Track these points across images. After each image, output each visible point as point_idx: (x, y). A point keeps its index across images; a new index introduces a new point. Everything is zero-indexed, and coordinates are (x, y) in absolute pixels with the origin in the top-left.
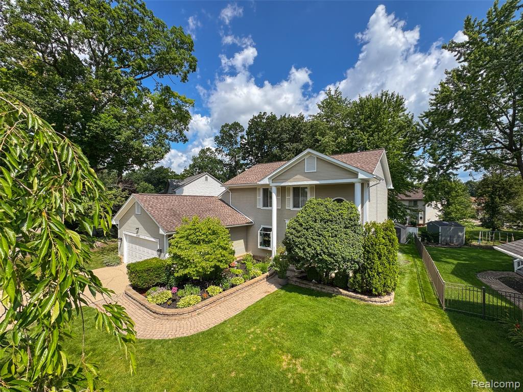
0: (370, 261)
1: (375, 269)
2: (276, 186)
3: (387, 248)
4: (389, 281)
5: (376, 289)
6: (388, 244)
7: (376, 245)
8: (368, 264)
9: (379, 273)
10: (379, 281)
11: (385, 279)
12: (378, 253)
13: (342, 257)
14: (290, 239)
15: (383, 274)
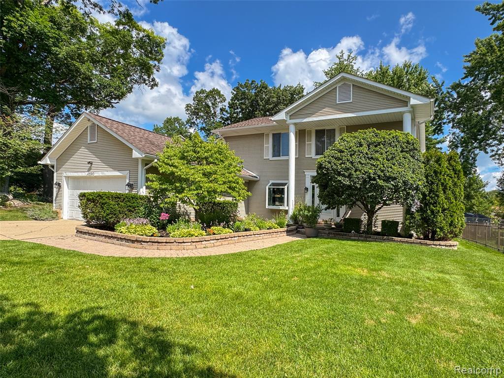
0: (434, 194)
1: (439, 203)
2: (295, 124)
3: (453, 181)
4: (456, 221)
5: (441, 229)
6: (453, 176)
7: (441, 173)
8: (431, 198)
9: (445, 210)
10: (444, 219)
11: (451, 216)
12: (442, 184)
13: (404, 182)
14: (328, 169)
15: (450, 210)
